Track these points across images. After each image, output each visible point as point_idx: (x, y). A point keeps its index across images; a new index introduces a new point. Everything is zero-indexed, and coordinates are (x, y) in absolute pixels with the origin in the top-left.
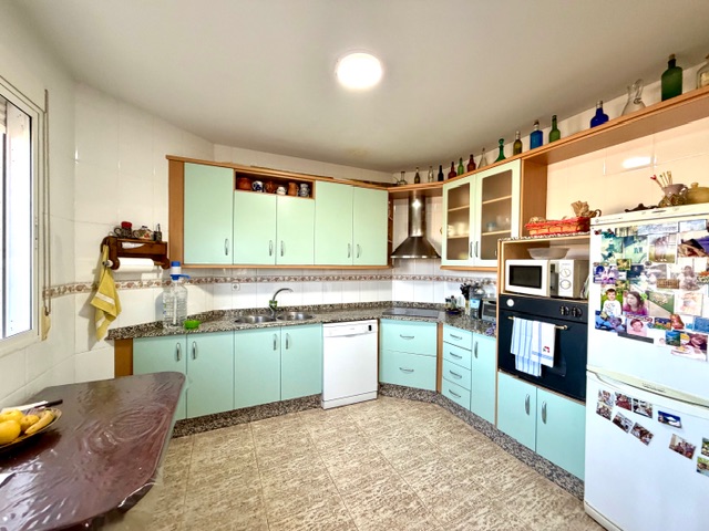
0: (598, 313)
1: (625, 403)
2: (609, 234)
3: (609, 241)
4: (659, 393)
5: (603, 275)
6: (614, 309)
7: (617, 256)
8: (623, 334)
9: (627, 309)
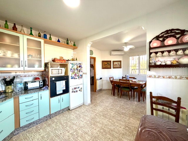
0: (71, 76)
1: (75, 89)
2: (72, 64)
3: (72, 65)
4: (78, 85)
5: (72, 70)
6: (73, 75)
7: (73, 67)
8: (74, 79)
9: (75, 75)
